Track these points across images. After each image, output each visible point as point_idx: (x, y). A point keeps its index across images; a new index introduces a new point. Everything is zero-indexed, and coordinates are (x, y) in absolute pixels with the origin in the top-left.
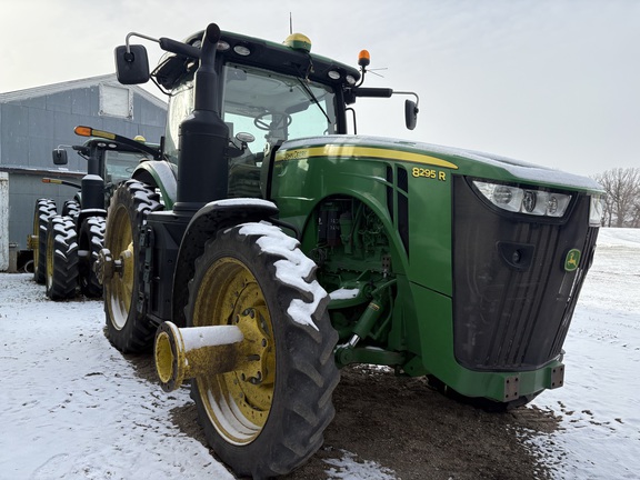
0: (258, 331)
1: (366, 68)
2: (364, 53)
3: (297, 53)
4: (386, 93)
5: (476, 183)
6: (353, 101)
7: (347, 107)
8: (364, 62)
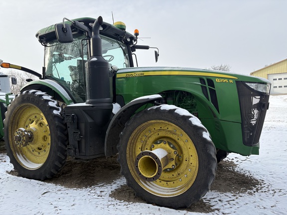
0: (170, 149)
1: (138, 37)
2: (136, 30)
3: (121, 30)
4: (147, 48)
5: (248, 84)
6: (135, 51)
7: (133, 53)
8: (137, 34)
